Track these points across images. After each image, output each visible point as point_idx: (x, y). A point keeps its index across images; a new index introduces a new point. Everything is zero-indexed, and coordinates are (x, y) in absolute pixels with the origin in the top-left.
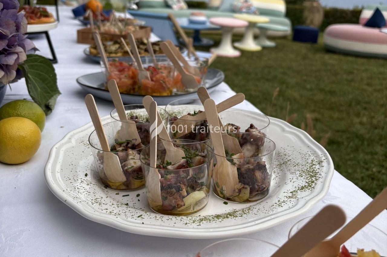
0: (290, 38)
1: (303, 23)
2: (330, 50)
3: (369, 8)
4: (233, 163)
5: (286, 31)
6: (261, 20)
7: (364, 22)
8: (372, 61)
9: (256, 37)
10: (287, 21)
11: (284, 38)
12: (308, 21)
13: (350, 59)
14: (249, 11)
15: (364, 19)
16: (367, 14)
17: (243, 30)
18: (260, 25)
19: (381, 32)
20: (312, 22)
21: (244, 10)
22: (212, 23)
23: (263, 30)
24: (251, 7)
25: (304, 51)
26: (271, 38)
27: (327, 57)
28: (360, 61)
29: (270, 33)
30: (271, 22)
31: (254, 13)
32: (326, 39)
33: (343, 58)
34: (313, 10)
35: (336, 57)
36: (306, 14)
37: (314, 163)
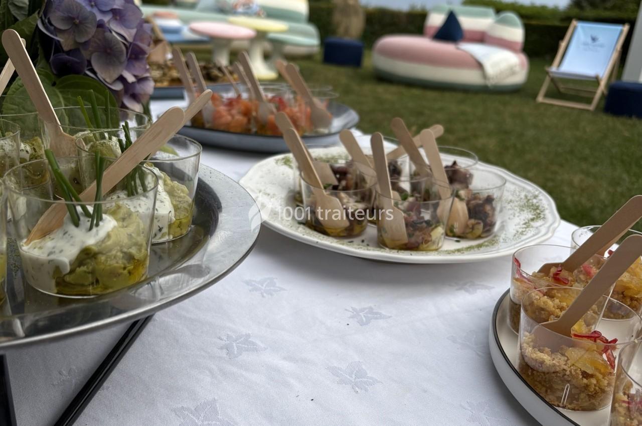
0: (319, 57)
1: (334, 32)
2: (383, 78)
3: (438, 10)
4: (461, 199)
5: (312, 46)
6: (274, 27)
7: (433, 32)
8: (447, 95)
9: (266, 57)
10: (311, 29)
11: (308, 57)
12: (341, 30)
13: (416, 92)
14: (249, 11)
15: (431, 27)
16: (436, 20)
17: (245, 44)
18: (272, 35)
19: (458, 49)
20: (347, 31)
21: (240, 10)
22: (193, 31)
23: (277, 43)
24: (251, 5)
25: (344, 80)
26: (291, 58)
27: (381, 90)
28: (431, 94)
29: (288, 49)
30: (290, 31)
31: (257, 15)
32: (374, 60)
33: (403, 90)
34: (348, 10)
35: (393, 89)
36: (337, 17)
37: (528, 198)
